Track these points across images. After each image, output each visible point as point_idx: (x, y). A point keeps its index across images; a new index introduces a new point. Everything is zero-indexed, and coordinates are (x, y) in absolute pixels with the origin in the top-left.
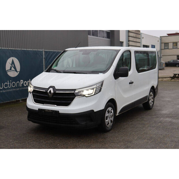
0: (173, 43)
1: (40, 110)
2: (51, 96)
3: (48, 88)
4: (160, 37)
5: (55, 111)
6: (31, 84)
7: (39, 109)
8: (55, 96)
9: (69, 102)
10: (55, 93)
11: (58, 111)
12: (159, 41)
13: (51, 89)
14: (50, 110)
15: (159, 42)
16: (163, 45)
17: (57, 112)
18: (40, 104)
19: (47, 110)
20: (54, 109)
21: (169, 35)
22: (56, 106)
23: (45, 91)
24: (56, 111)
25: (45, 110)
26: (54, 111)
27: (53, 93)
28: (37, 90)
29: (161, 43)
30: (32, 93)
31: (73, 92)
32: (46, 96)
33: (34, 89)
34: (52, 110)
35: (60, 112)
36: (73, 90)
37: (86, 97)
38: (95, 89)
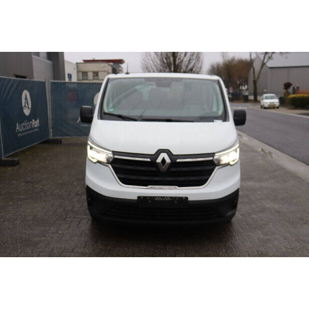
0: (94, 72)
1: (142, 200)
2: (165, 170)
3: (153, 153)
4: (77, 63)
5: (179, 198)
7: (139, 197)
8: (174, 169)
10: (174, 164)
11: (187, 198)
12: (76, 68)
13: (165, 156)
14: (167, 197)
15: (76, 71)
16: (81, 74)
17: (183, 200)
19: (159, 197)
21: (86, 61)
22: (177, 187)
23: (149, 160)
24: (181, 198)
27: (171, 163)
29: (78, 72)
30: (110, 165)
31: (211, 158)
32: (153, 169)
35: (190, 199)
36: (210, 155)
37: (231, 165)
38: (238, 150)
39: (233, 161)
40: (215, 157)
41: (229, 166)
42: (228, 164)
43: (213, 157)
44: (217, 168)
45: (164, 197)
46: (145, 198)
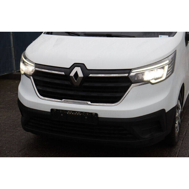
1: (55, 112)
2: (78, 84)
3: (69, 67)
5: (89, 113)
6: (26, 58)
7: (52, 110)
8: (86, 84)
9: (118, 95)
10: (86, 78)
11: (96, 114)
13: (78, 70)
14: (78, 112)
17: (93, 116)
18: (53, 100)
19: (70, 111)
20: (86, 109)
22: (89, 103)
23: (63, 73)
24: (92, 113)
25: (67, 111)
26: (86, 113)
27: (83, 77)
28: (43, 70)
30: (31, 77)
31: (127, 75)
32: (67, 83)
33: (37, 69)
34: (81, 112)
35: (100, 115)
36: (125, 71)
37: (153, 84)
38: (166, 68)
39: (156, 79)
40: (132, 74)
41: (150, 84)
42: (148, 82)
43: (129, 73)
44: (133, 85)
45: (75, 112)
46: (58, 111)
